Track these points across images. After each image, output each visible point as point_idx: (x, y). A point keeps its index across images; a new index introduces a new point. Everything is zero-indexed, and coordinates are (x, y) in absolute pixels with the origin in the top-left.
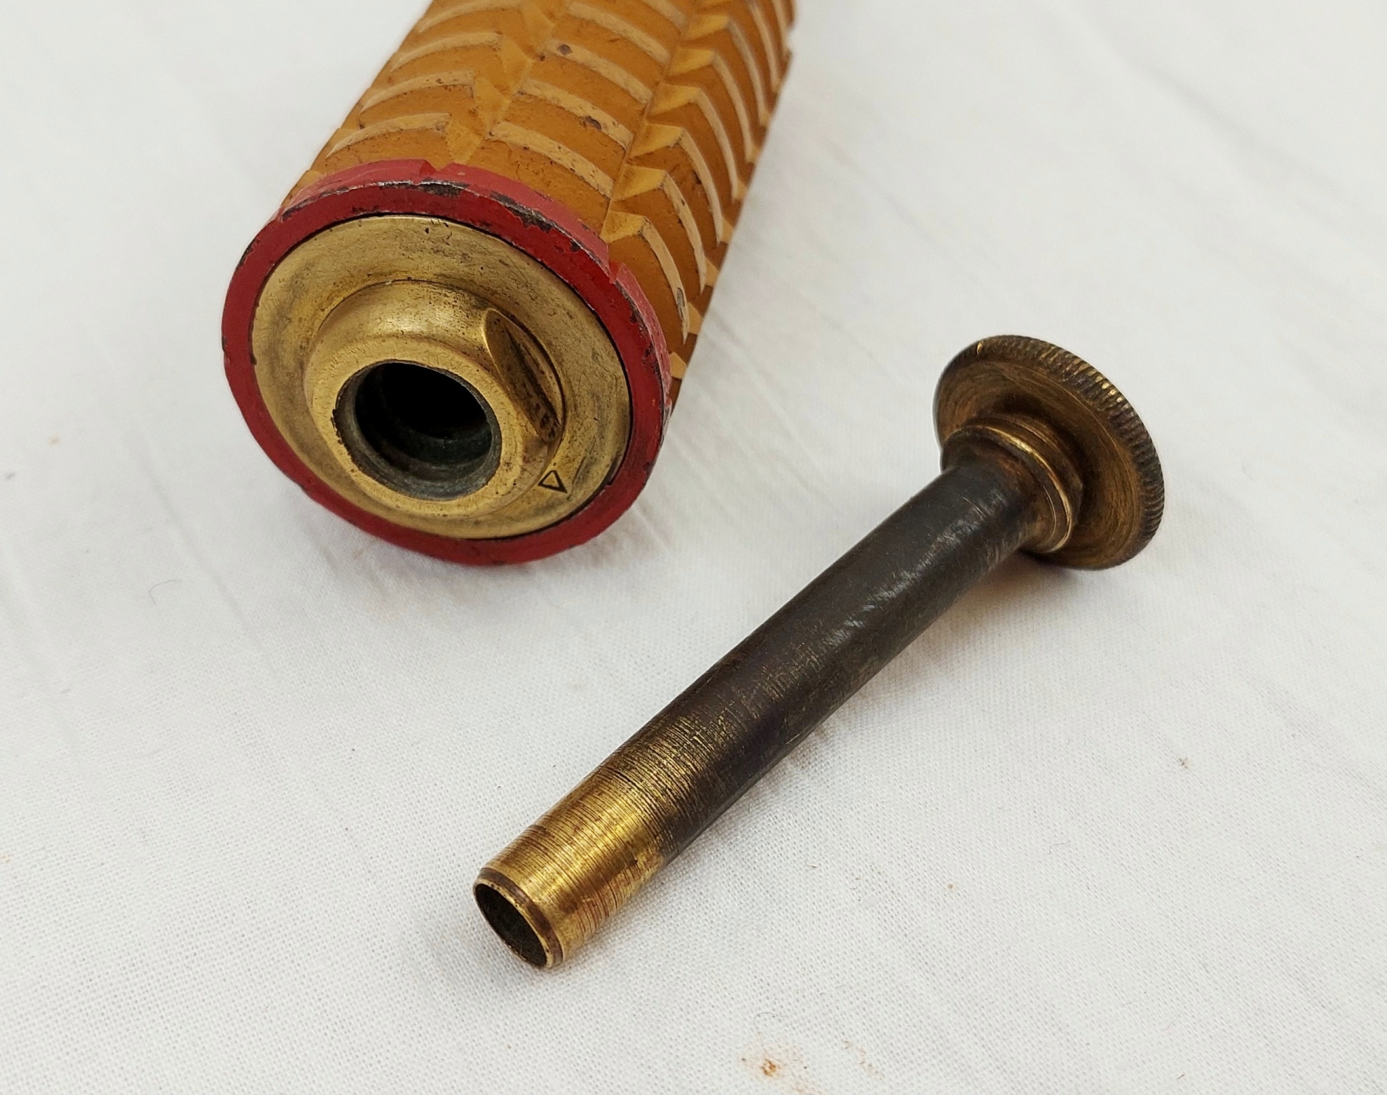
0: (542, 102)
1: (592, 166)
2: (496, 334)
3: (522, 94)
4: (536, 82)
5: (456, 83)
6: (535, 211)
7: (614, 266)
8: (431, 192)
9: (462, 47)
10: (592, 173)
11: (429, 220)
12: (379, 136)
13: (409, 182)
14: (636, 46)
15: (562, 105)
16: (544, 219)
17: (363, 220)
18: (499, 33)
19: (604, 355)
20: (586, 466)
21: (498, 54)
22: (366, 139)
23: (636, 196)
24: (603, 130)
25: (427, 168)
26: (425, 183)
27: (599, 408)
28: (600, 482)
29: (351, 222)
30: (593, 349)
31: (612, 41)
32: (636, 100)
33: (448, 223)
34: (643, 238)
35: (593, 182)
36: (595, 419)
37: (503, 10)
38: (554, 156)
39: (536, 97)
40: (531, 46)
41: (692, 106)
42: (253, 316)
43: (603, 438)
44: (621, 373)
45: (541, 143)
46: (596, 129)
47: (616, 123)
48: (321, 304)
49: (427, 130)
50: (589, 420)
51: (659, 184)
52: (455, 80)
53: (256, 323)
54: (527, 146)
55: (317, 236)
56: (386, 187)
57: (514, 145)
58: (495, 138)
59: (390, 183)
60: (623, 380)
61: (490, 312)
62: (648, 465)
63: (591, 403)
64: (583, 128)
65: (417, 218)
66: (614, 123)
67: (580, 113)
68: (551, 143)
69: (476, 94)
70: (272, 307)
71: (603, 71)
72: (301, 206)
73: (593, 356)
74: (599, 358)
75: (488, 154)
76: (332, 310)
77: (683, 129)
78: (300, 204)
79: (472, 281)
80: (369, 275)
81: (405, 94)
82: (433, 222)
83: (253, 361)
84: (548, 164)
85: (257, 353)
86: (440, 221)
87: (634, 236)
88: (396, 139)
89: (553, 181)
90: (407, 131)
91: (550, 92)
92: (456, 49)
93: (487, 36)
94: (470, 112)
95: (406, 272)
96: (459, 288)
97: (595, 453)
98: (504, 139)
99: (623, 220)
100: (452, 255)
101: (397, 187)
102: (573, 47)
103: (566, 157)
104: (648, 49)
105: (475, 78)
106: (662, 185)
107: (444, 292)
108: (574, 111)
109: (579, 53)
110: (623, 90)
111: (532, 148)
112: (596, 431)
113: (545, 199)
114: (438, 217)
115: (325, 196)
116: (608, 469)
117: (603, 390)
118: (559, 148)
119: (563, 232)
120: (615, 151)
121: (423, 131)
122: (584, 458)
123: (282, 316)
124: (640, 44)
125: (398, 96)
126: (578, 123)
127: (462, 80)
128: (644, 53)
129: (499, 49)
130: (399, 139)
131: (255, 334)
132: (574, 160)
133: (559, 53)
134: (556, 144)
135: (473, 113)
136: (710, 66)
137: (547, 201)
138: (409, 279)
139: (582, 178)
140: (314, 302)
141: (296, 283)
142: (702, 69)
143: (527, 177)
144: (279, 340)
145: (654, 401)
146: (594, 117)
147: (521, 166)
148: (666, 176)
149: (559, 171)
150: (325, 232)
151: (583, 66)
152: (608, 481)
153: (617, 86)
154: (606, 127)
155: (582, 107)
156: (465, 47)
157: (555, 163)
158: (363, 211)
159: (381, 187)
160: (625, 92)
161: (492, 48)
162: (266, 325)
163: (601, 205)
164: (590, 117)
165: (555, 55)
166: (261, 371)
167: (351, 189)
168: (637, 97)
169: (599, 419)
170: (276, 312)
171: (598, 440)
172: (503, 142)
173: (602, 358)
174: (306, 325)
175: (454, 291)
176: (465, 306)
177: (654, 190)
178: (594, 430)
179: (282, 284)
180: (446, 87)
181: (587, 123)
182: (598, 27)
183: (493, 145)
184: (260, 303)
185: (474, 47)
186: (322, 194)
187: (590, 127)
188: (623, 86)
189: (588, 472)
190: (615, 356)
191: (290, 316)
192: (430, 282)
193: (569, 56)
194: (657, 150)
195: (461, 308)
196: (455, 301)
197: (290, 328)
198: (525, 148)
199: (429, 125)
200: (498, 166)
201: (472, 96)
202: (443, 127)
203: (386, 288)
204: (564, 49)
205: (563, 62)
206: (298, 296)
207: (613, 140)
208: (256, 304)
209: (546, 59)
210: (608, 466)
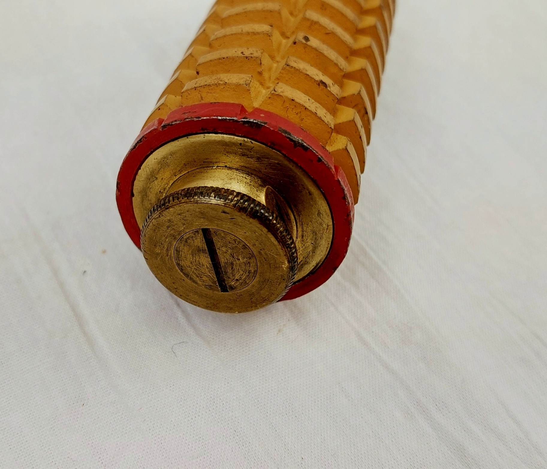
0: (297, 71)
1: (325, 111)
2: (270, 200)
3: (288, 65)
4: (295, 59)
5: (252, 56)
6: (301, 140)
7: (336, 168)
8: (247, 125)
9: (252, 33)
10: (325, 115)
11: (243, 139)
12: (213, 84)
13: (235, 118)
14: (339, 38)
15: (308, 73)
16: (305, 144)
17: (206, 135)
18: (272, 26)
19: (324, 214)
20: (302, 264)
21: (271, 38)
22: (206, 85)
23: (340, 123)
24: (328, 88)
25: (243, 109)
26: (244, 120)
27: (316, 239)
28: (307, 273)
29: (199, 135)
30: (319, 211)
31: (327, 34)
32: (340, 69)
33: (253, 142)
34: (348, 150)
35: (326, 120)
36: (312, 243)
37: (271, 11)
38: (307, 106)
39: (295, 68)
40: (284, 32)
41: (363, 71)
42: (136, 173)
43: (314, 253)
44: (331, 223)
45: (301, 98)
46: (325, 88)
47: (334, 84)
48: (176, 173)
49: (240, 85)
50: (309, 243)
51: (353, 118)
52: (251, 54)
53: (137, 177)
54: (293, 99)
55: (179, 140)
56: (222, 120)
57: (287, 97)
58: (277, 93)
59: (225, 118)
60: (332, 227)
61: (268, 188)
62: (335, 268)
63: (312, 235)
64: (318, 86)
65: (236, 137)
66: (333, 84)
67: (317, 78)
68: (305, 97)
69: (263, 63)
70: (148, 171)
71: (325, 53)
72: (173, 123)
73: (318, 214)
74: (321, 215)
75: (272, 101)
76: (181, 176)
77: (361, 84)
78: (172, 122)
79: (260, 171)
80: (204, 162)
81: (224, 58)
82: (244, 140)
83: (133, 195)
84: (303, 109)
85: (135, 192)
86: (249, 140)
87: (343, 149)
88: (223, 87)
89: (305, 118)
90: (229, 84)
91: (302, 65)
92: (248, 33)
93: (265, 28)
94: (259, 72)
95: (225, 163)
96: (252, 174)
97: (308, 259)
98: (281, 94)
99: (335, 138)
100: (252, 158)
101: (228, 121)
102: (311, 38)
103: (312, 105)
104: (345, 39)
105: (262, 53)
106: (354, 119)
107: (244, 176)
108: (314, 77)
109: (314, 42)
110: (335, 63)
111: (297, 100)
112: (311, 249)
113: (305, 132)
114: (248, 138)
115: (187, 120)
116: (313, 267)
117: (320, 230)
118: (309, 100)
119: (314, 152)
120: (333, 100)
121: (238, 85)
122: (302, 261)
123: (152, 176)
124: (341, 36)
125: (220, 59)
126: (315, 83)
127: (256, 55)
128: (342, 41)
129: (272, 35)
130: (224, 87)
131: (136, 183)
132: (316, 107)
133: (304, 41)
134: (308, 97)
135: (260, 73)
136: (370, 47)
137: (305, 133)
138: (226, 166)
139: (320, 118)
140: (171, 171)
141: (163, 161)
142: (365, 48)
143: (292, 116)
144: (149, 187)
145: (346, 238)
146: (324, 81)
147: (289, 109)
148: (355, 113)
149: (308, 113)
150: (184, 138)
151: (316, 49)
152: (312, 273)
153: (332, 61)
154: (330, 87)
155: (317, 75)
156: (254, 33)
157: (307, 109)
158: (207, 130)
159: (219, 119)
160: (336, 65)
161: (269, 35)
162: (143, 179)
163: (329, 132)
164: (322, 81)
165: (302, 42)
166: (136, 201)
167: (202, 118)
168: (342, 68)
169: (314, 244)
170: (150, 173)
171: (311, 253)
172: (281, 96)
173: (323, 215)
174: (165, 182)
175: (250, 175)
176: (256, 185)
177: (350, 121)
178: (311, 248)
179: (156, 160)
180: (247, 58)
181: (320, 84)
182: (320, 25)
183: (275, 97)
184: (142, 168)
185: (258, 33)
186: (186, 119)
187: (322, 87)
188: (335, 61)
189: (302, 268)
190: (330, 215)
191: (157, 177)
192: (237, 169)
193: (308, 43)
194: (348, 96)
195: (254, 186)
196: (251, 182)
197: (156, 182)
198: (293, 100)
199: (242, 82)
200: (276, 109)
201: (261, 63)
202: (249, 84)
203: (213, 170)
204: (307, 39)
205: (306, 46)
206: (163, 167)
207: (333, 94)
208: (139, 168)
209: (296, 44)
210: (313, 266)
